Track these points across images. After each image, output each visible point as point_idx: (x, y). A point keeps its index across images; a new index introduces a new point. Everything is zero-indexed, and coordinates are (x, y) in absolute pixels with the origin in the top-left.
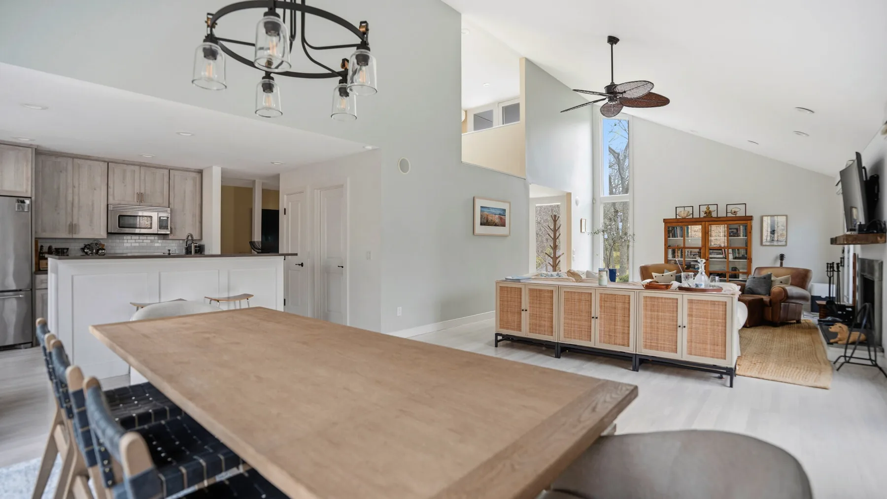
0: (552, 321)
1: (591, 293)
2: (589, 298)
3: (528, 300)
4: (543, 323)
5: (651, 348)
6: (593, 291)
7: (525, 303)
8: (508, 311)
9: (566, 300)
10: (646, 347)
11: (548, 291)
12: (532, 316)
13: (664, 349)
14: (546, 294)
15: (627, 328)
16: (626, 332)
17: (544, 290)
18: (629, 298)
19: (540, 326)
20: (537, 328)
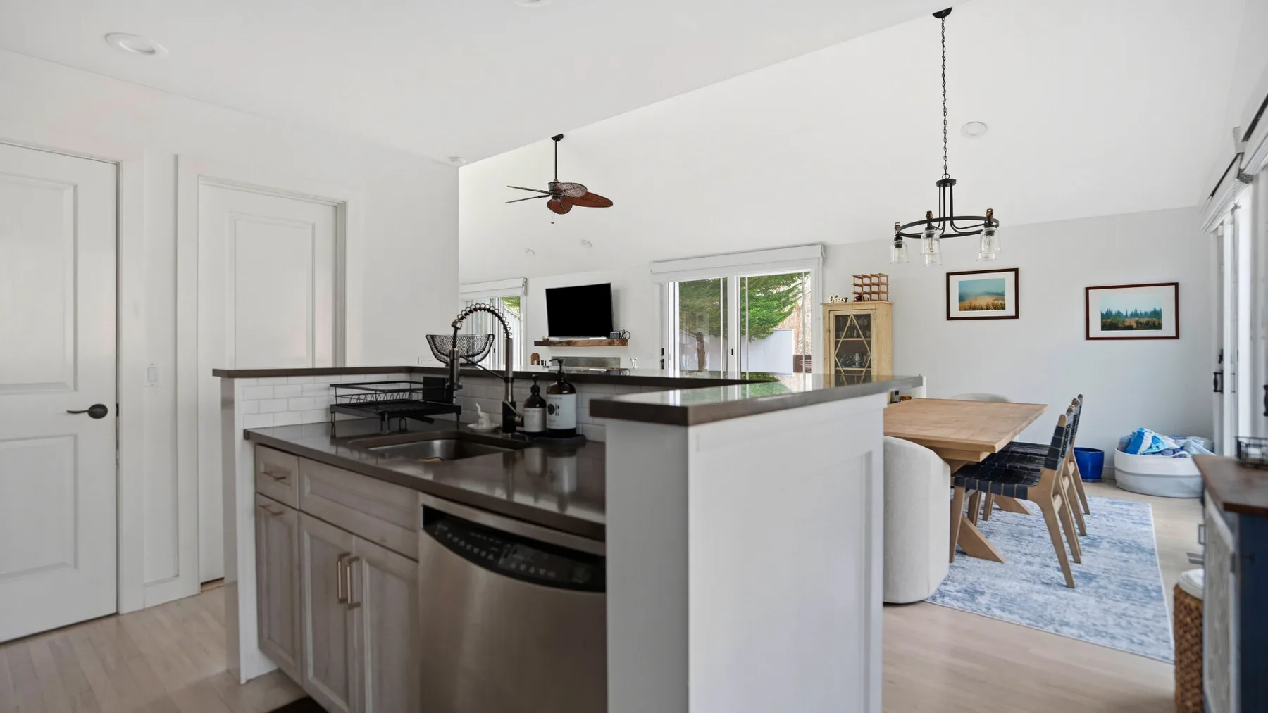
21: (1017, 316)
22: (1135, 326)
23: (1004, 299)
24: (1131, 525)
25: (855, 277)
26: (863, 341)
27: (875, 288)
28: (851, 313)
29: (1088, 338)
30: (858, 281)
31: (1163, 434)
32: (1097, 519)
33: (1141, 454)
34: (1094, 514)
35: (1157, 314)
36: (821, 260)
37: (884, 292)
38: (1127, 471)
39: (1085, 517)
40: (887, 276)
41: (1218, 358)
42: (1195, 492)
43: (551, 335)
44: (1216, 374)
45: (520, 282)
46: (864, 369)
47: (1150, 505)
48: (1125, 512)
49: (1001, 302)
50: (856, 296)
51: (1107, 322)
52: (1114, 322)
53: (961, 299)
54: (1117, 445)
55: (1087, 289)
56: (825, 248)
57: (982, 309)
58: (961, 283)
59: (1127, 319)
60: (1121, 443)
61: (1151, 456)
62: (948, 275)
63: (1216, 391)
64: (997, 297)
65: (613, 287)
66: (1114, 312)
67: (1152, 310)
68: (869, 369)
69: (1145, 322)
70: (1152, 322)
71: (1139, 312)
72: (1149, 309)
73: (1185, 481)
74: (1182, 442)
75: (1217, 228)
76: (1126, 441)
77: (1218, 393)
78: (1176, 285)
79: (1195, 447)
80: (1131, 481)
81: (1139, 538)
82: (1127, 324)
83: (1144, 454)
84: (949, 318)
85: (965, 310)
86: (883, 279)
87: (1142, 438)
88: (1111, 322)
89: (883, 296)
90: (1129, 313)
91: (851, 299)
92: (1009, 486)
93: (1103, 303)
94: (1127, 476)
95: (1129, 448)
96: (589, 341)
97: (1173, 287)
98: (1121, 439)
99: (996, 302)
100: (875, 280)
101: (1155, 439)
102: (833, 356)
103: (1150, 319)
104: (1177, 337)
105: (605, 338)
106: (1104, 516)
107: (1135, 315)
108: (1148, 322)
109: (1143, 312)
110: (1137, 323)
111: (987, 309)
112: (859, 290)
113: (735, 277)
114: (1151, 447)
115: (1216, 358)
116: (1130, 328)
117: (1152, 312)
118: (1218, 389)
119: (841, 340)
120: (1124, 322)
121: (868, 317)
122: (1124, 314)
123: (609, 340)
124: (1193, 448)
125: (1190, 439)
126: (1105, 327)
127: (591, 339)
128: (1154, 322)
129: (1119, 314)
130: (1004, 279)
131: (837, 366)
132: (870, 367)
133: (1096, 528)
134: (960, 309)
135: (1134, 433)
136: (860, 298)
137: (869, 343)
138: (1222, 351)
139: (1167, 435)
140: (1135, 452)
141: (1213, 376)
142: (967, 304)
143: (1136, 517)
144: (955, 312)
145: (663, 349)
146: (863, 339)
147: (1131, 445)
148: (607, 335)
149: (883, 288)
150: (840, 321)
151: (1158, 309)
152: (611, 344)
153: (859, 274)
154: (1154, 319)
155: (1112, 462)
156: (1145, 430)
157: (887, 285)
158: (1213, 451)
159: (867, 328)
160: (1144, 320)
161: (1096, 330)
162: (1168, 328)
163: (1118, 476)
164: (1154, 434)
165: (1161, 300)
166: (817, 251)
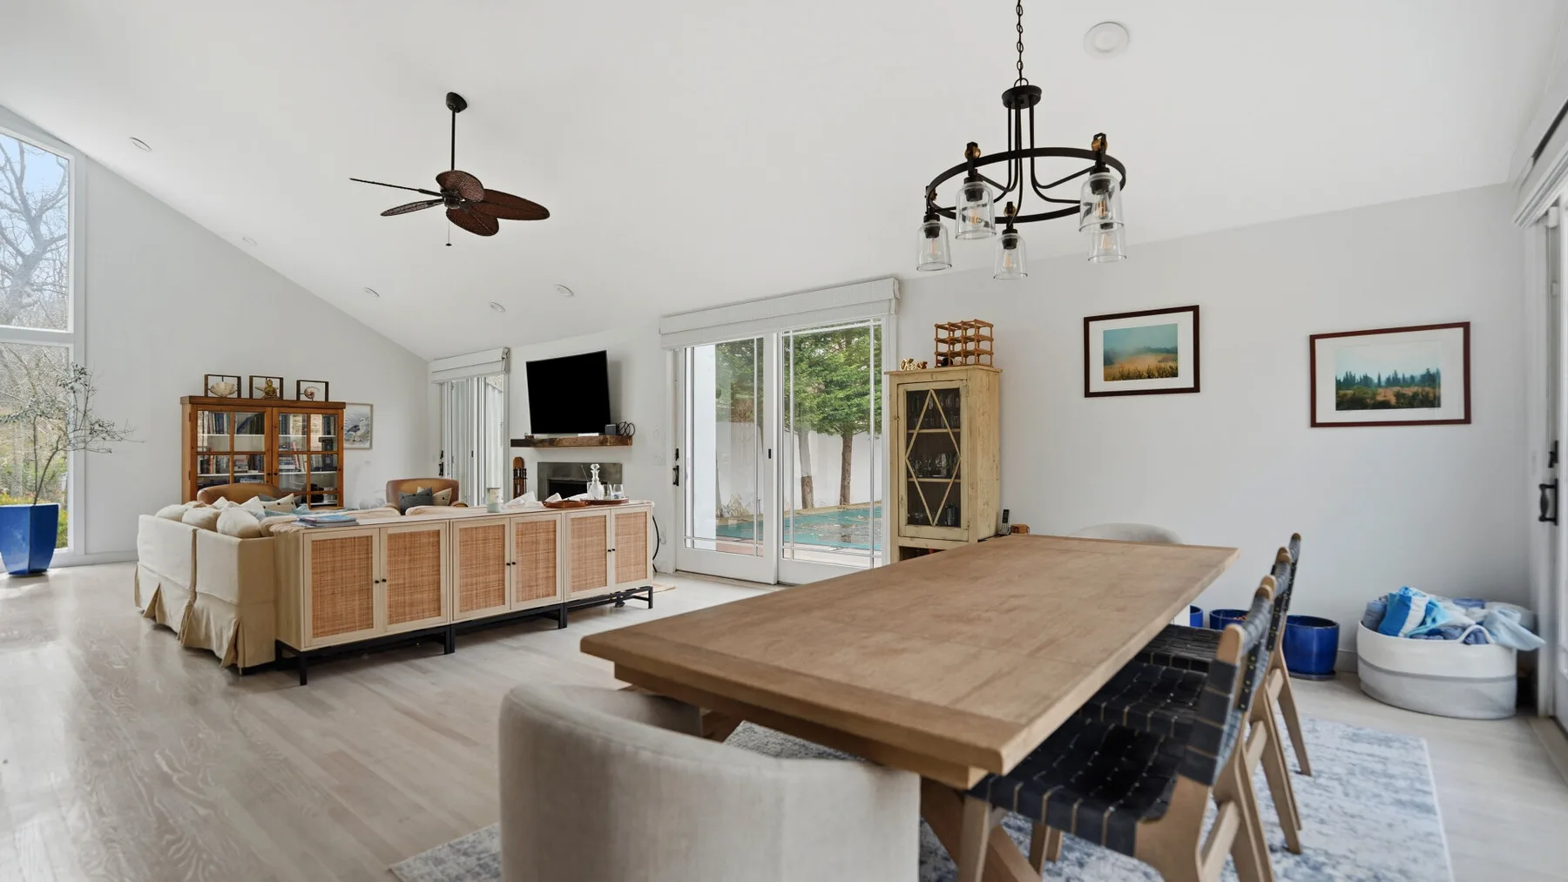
0: (439, 589)
1: (504, 526)
2: (500, 534)
3: (384, 558)
4: (418, 596)
5: (580, 588)
6: (506, 522)
7: (380, 564)
8: (333, 593)
9: (464, 543)
10: (574, 589)
11: (429, 533)
12: (394, 590)
13: (592, 586)
14: (424, 540)
15: (551, 570)
16: (551, 574)
17: (420, 534)
18: (555, 525)
19: (412, 605)
20: (407, 609)
21: (1196, 389)
22: (1393, 400)
23: (1176, 360)
24: (1392, 812)
25: (939, 327)
26: (948, 433)
27: (971, 346)
28: (931, 387)
29: (1314, 424)
30: (944, 334)
31: (1445, 595)
32: (1325, 789)
33: (1405, 636)
34: (1320, 773)
35: (1432, 379)
36: (894, 302)
37: (985, 352)
38: (1377, 664)
39: (1298, 783)
40: (991, 326)
41: (1547, 458)
42: (1502, 709)
43: (534, 431)
44: (1543, 487)
45: (498, 354)
46: (951, 481)
47: (1424, 742)
48: (1379, 767)
49: (1171, 364)
50: (941, 358)
51: (1345, 395)
52: (1357, 394)
53: (1108, 361)
54: (1360, 616)
55: (1313, 338)
56: (900, 283)
57: (1139, 376)
58: (1106, 333)
59: (1380, 390)
60: (1369, 612)
61: (1422, 642)
62: (1087, 321)
63: (1543, 519)
64: (1164, 355)
65: (609, 357)
66: (1358, 378)
67: (1423, 372)
68: (957, 481)
69: (1411, 394)
70: (1422, 392)
71: (1400, 376)
72: (1418, 372)
73: (1484, 688)
74: (1479, 613)
75: (1547, 213)
76: (1378, 607)
77: (1547, 524)
78: (1466, 326)
79: (1504, 624)
80: (1386, 685)
81: (1415, 861)
82: (1380, 398)
83: (1411, 637)
84: (1088, 394)
85: (1114, 379)
86: (984, 331)
87: (1408, 608)
88: (1354, 395)
89: (984, 359)
90: (1383, 379)
91: (931, 365)
92: (1090, 814)
93: (1337, 362)
94: (1378, 675)
95: (1383, 624)
96: (577, 439)
97: (1460, 331)
98: (1369, 605)
99: (1163, 365)
100: (971, 332)
101: (1429, 609)
102: (904, 459)
103: (1420, 390)
104: (1467, 420)
105: (597, 434)
106: (1339, 779)
107: (1393, 381)
108: (1415, 395)
109: (1407, 376)
110: (1398, 396)
111: (1149, 377)
112: (944, 348)
113: (775, 335)
114: (1423, 623)
115: (1543, 457)
116: (1385, 405)
117: (1423, 377)
118: (1548, 515)
119: (915, 432)
120: (1375, 394)
121: (955, 393)
122: (1376, 381)
123: (602, 437)
124: (1501, 628)
125: (1495, 609)
126: (1342, 404)
127: (580, 435)
128: (1428, 393)
129: (1366, 380)
130: (1176, 325)
131: (909, 475)
132: (958, 476)
133: (1322, 822)
134: (1106, 379)
135: (1392, 596)
136: (946, 361)
137: (958, 436)
138: (1556, 444)
139: (1449, 598)
140: (1394, 632)
141: (1539, 493)
142: (1116, 369)
143: (1401, 783)
144: (1098, 384)
145: (677, 450)
146: (948, 430)
147: (1387, 617)
148: (602, 431)
149: (984, 345)
150: (915, 400)
151: (1433, 371)
152: (603, 443)
153: (944, 322)
154: (1427, 389)
155: (1353, 643)
156: (1413, 590)
157: (991, 340)
158: (1535, 629)
159: (954, 413)
160: (1409, 391)
161: (1327, 409)
162: (1451, 404)
163: (1363, 671)
164: (1430, 597)
165: (1440, 354)
166: (888, 291)
